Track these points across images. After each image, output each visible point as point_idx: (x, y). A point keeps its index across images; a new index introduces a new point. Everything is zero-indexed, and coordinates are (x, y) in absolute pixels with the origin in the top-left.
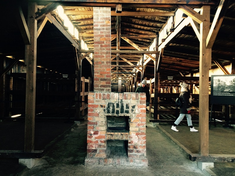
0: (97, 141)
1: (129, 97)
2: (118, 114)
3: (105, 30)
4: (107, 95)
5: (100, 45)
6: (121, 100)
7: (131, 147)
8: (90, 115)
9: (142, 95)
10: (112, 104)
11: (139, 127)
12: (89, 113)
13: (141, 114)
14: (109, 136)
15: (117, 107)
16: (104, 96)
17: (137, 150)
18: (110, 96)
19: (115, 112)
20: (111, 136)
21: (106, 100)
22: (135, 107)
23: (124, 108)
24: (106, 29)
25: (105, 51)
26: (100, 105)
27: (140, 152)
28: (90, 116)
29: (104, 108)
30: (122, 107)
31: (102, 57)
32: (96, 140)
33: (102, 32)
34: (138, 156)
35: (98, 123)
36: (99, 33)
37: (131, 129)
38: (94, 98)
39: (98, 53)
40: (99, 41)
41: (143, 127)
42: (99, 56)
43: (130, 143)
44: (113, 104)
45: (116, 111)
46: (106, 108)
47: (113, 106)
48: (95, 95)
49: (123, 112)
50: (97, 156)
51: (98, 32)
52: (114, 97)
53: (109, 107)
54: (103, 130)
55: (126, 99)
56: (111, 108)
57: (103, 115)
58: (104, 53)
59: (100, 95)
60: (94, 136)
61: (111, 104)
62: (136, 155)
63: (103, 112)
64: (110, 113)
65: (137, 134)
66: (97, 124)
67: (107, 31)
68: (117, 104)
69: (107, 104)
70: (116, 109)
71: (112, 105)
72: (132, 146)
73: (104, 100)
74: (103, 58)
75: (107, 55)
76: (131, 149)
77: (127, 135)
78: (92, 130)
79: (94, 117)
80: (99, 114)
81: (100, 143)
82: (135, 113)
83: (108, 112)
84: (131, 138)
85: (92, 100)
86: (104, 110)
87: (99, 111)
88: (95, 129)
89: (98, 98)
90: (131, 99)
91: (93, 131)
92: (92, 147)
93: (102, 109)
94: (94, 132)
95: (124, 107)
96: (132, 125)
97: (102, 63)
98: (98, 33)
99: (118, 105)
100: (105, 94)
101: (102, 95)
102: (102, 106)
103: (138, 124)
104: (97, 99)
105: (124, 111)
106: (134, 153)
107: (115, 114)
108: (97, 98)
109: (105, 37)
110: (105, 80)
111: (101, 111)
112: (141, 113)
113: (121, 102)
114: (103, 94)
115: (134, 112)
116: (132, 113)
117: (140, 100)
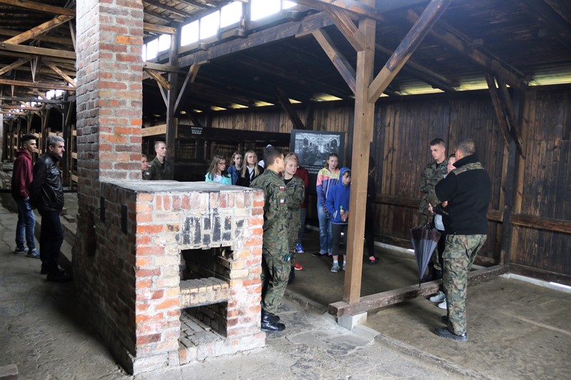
0: (161, 315)
1: (231, 202)
2: (207, 245)
3: (129, 17)
4: (183, 199)
5: (114, 54)
6: (215, 210)
7: (233, 313)
8: (143, 251)
9: (257, 194)
10: (194, 221)
11: (250, 267)
12: (141, 249)
13: (253, 240)
14: (188, 296)
15: (206, 228)
16: (176, 202)
17: (245, 316)
18: (191, 201)
19: (201, 240)
20: (192, 297)
21: (181, 212)
22: (244, 224)
23: (221, 228)
24: (132, 15)
25: (128, 72)
26: (166, 226)
27: (250, 319)
28: (141, 254)
29: (177, 233)
30: (217, 226)
31: (121, 88)
32: (159, 311)
33: (121, 21)
34: (247, 329)
35: (162, 270)
36: (114, 23)
37: (233, 274)
38: (151, 207)
39: (108, 75)
40: (112, 43)
41: (257, 268)
42: (113, 85)
43: (232, 305)
44: (197, 221)
45: (202, 237)
46: (180, 232)
47: (198, 226)
48: (155, 200)
49: (219, 239)
50: (160, 348)
51: (111, 18)
52: (199, 203)
53: (187, 229)
54: (172, 286)
55: (224, 205)
56: (193, 230)
57: (174, 250)
58: (125, 77)
59: (167, 201)
60: (153, 303)
61: (192, 220)
62: (243, 328)
63: (174, 241)
64: (189, 243)
65: (245, 284)
66: (159, 274)
67: (135, 19)
68: (206, 219)
69: (185, 220)
70: (203, 232)
71: (194, 223)
72: (235, 310)
73: (176, 213)
74: (122, 90)
75: (135, 83)
76: (233, 317)
77: (225, 288)
78: (147, 289)
79: (152, 256)
80: (163, 248)
81: (167, 317)
82: (242, 237)
83: (187, 241)
84: (234, 294)
85: (148, 213)
86: (177, 238)
87: (164, 242)
88: (155, 287)
89: (163, 207)
90: (235, 207)
91: (151, 292)
92: (149, 329)
93: (171, 235)
94: (153, 293)
95: (220, 226)
96: (235, 264)
97: (120, 103)
98: (111, 22)
99: (207, 222)
100: (178, 198)
101: (171, 199)
102: (171, 228)
103: (248, 261)
104: (159, 212)
105: (221, 236)
106: (238, 325)
107: (202, 246)
108: (160, 209)
109: (128, 34)
110: (128, 151)
111: (168, 239)
112: (253, 237)
113: (214, 214)
114: (174, 197)
115: (240, 235)
116: (237, 239)
117: (252, 207)
